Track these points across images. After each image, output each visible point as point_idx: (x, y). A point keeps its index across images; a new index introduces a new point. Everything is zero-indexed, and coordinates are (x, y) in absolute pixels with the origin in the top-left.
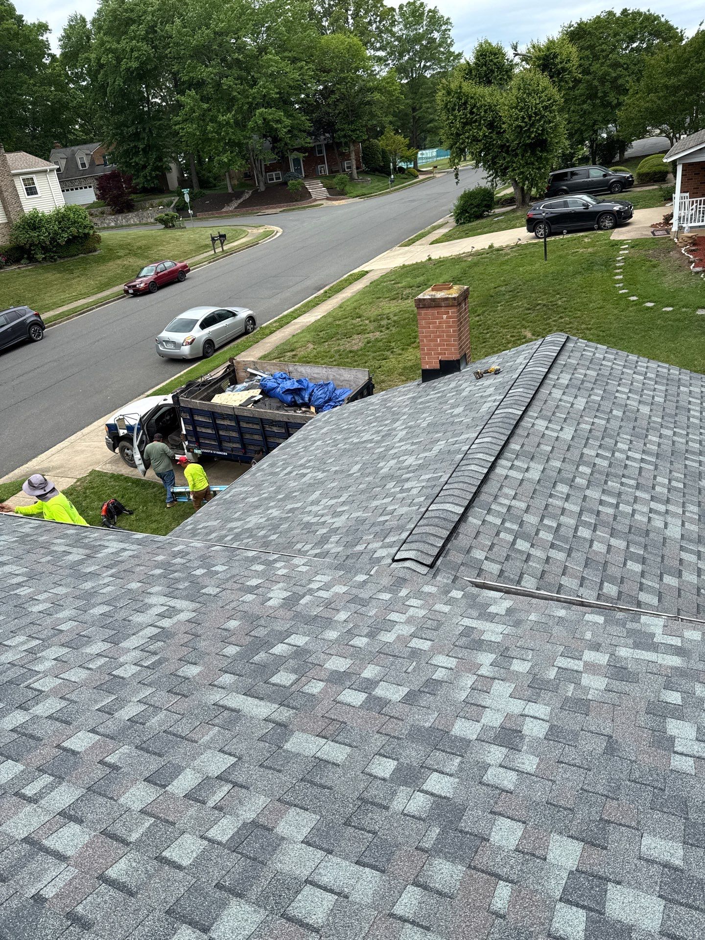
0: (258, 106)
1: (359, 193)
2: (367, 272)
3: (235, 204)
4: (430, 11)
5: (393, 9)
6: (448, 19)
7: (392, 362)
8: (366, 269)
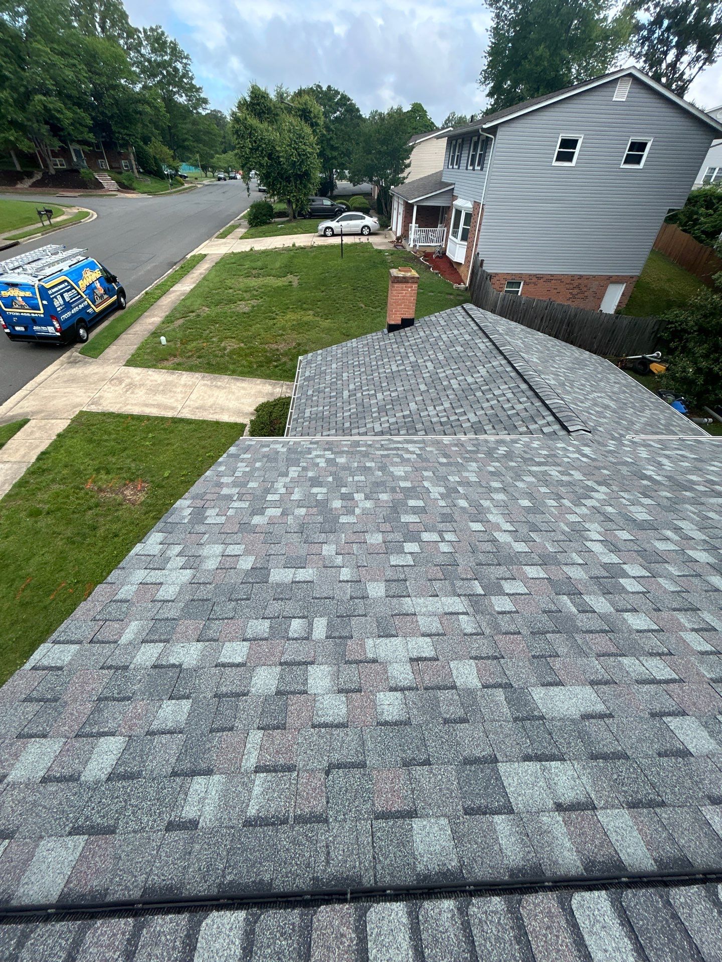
0: (36, 92)
1: (146, 190)
2: (205, 255)
3: (28, 183)
4: (171, 42)
5: (137, 30)
6: (188, 55)
7: (281, 321)
8: (203, 253)
